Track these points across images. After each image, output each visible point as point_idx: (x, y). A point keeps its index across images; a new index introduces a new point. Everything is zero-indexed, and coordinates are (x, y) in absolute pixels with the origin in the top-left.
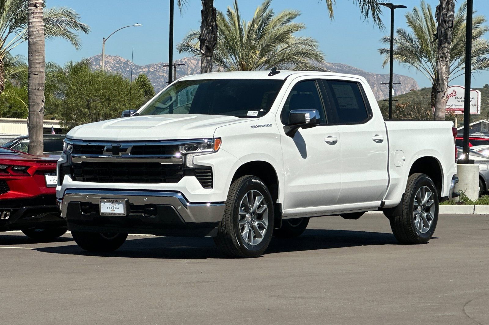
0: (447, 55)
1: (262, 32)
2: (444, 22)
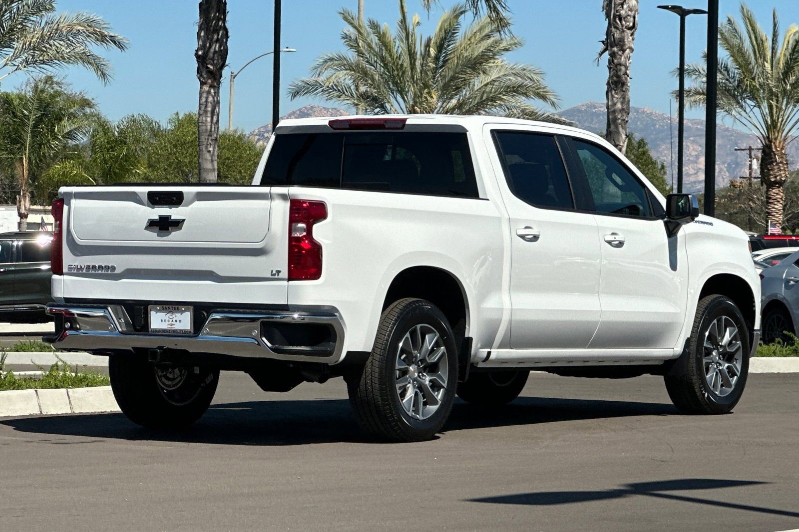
0: (624, 79)
1: (446, 55)
2: (617, 19)
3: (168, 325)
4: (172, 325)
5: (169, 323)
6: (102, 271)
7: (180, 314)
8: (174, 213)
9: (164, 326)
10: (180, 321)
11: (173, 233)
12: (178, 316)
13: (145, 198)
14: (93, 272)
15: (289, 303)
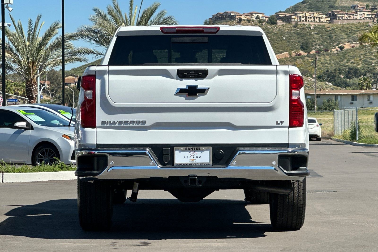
3: (190, 160)
4: (193, 160)
5: (191, 159)
6: (133, 125)
7: (201, 152)
8: (200, 84)
9: (187, 161)
10: (200, 157)
11: (199, 97)
12: (199, 154)
13: (175, 74)
14: (125, 125)
15: (290, 143)
